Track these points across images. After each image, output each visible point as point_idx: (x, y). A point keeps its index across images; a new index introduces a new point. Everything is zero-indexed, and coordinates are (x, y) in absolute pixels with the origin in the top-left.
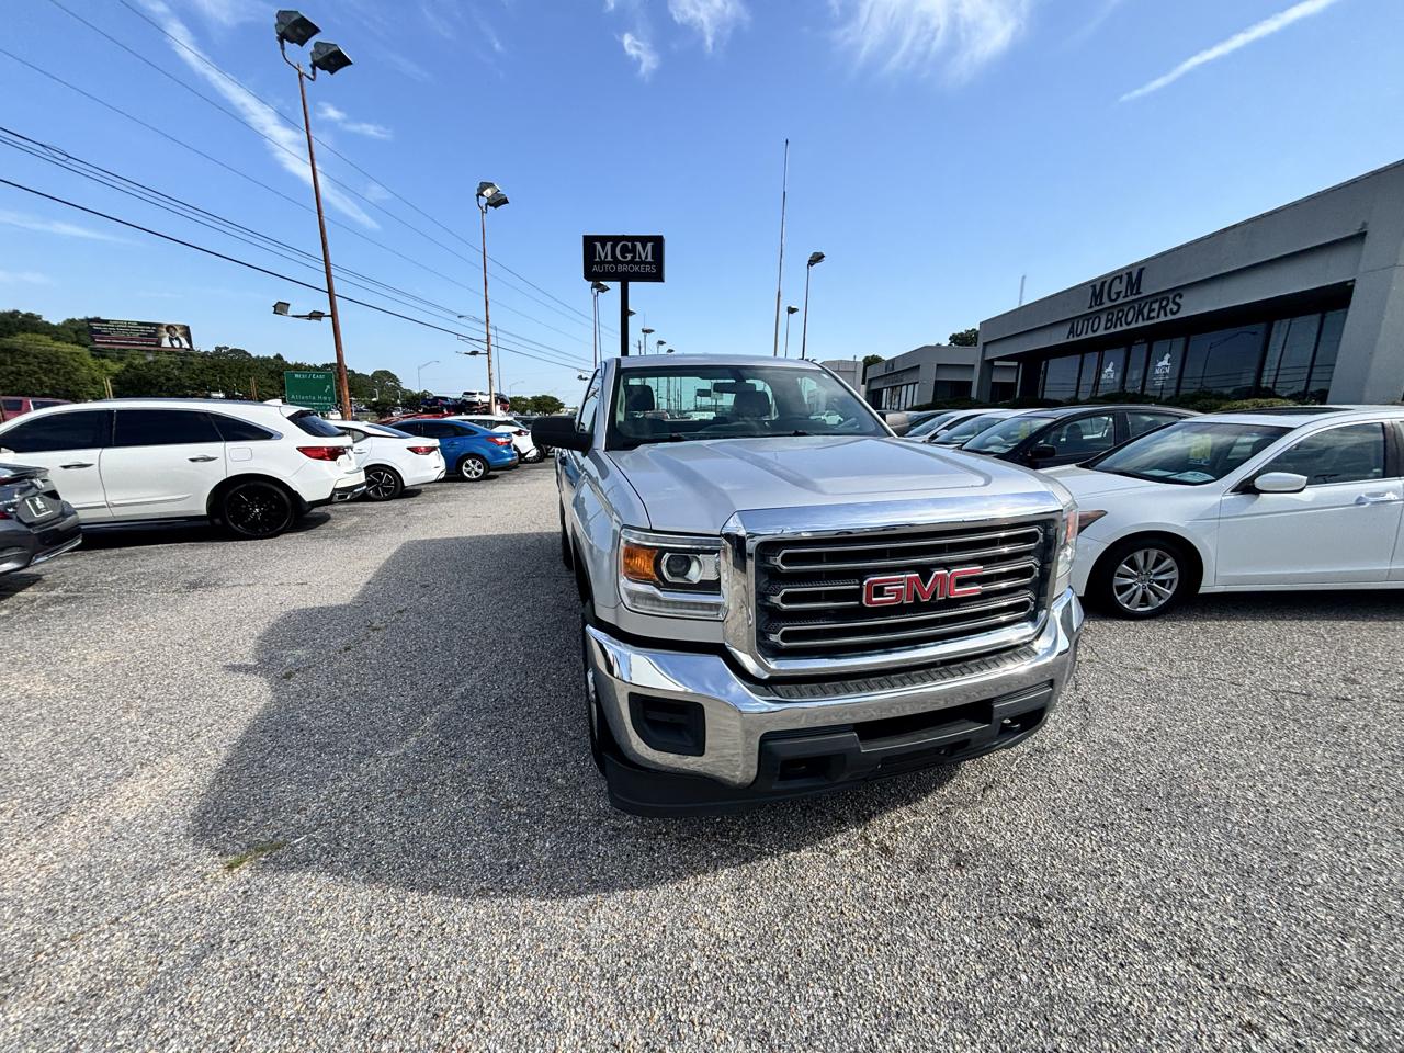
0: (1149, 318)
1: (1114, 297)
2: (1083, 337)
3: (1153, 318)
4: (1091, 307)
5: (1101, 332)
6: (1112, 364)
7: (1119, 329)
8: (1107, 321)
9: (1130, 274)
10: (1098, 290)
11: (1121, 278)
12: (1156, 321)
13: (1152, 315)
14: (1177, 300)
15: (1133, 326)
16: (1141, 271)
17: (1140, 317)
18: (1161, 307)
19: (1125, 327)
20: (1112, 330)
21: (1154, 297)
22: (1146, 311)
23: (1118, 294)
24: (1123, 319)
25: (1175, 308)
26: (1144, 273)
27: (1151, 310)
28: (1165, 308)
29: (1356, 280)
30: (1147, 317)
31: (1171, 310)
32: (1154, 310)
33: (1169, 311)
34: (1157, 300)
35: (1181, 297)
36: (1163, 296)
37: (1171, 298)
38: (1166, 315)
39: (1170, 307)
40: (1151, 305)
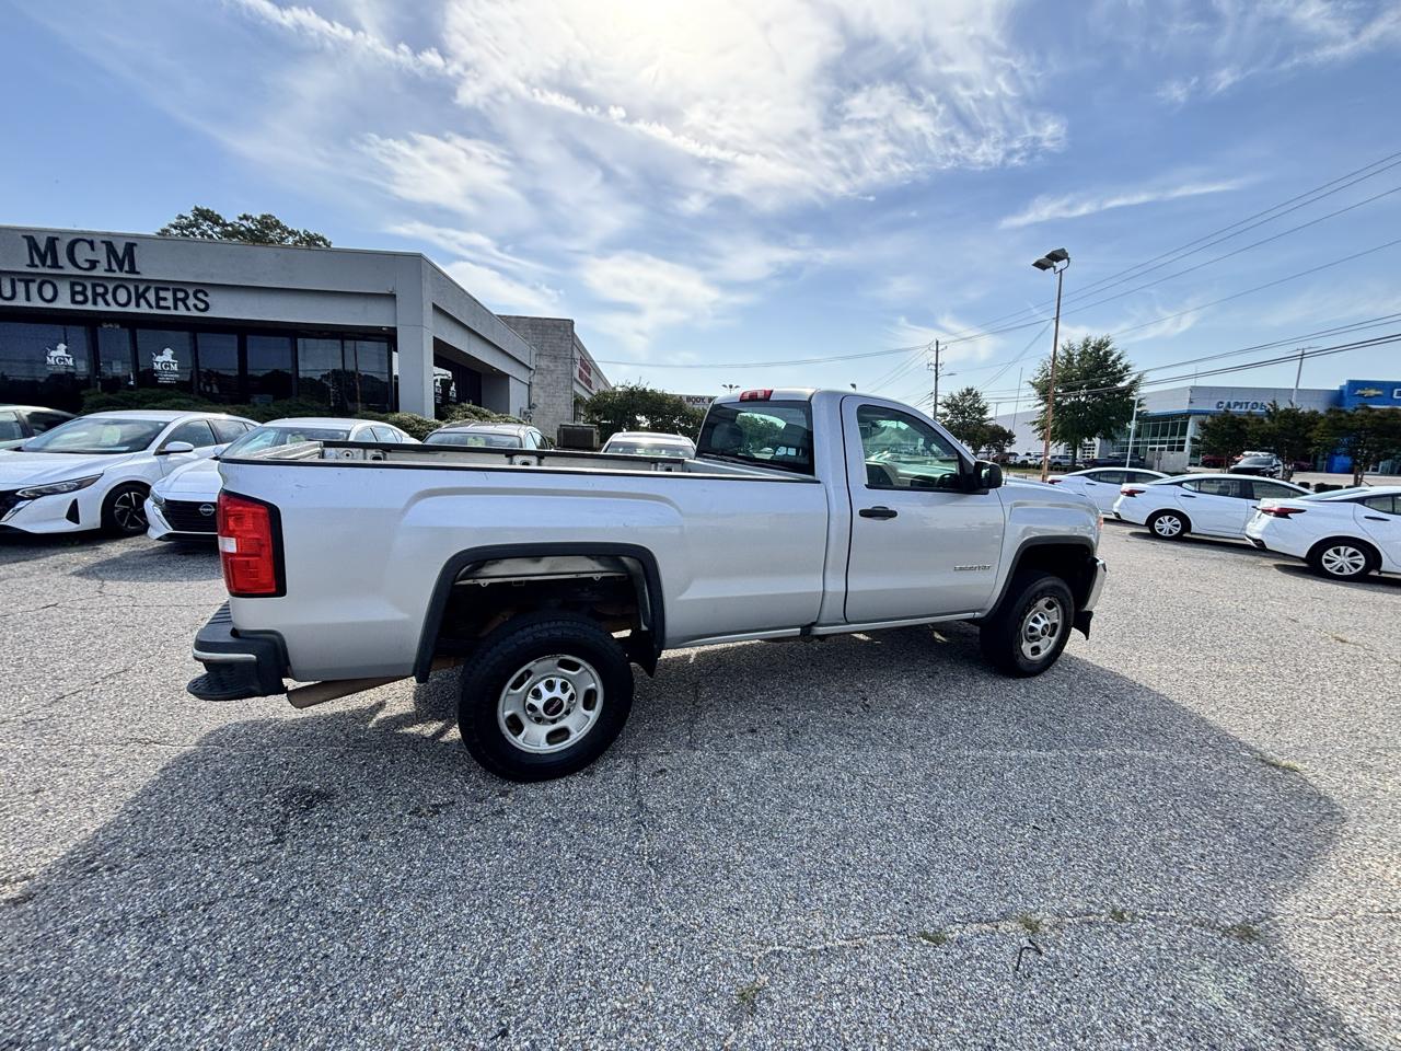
0: (158, 307)
1: (87, 265)
2: (20, 302)
3: (168, 308)
4: (32, 265)
5: (64, 302)
6: (62, 347)
7: (101, 307)
8: (74, 293)
9: (109, 245)
10: (45, 248)
11: (91, 244)
12: (173, 312)
13: (162, 303)
14: (201, 296)
15: (132, 309)
16: (130, 247)
17: (142, 302)
18: (176, 300)
19: (114, 308)
20: (89, 307)
21: (161, 286)
22: (151, 296)
23: (93, 264)
24: (109, 297)
25: (202, 306)
26: (136, 250)
27: (158, 299)
28: (184, 301)
29: (395, 329)
30: (154, 304)
31: (195, 306)
32: (165, 299)
33: (191, 306)
34: (168, 289)
35: (206, 295)
36: (178, 287)
37: (191, 292)
38: (188, 309)
39: (191, 301)
40: (157, 291)
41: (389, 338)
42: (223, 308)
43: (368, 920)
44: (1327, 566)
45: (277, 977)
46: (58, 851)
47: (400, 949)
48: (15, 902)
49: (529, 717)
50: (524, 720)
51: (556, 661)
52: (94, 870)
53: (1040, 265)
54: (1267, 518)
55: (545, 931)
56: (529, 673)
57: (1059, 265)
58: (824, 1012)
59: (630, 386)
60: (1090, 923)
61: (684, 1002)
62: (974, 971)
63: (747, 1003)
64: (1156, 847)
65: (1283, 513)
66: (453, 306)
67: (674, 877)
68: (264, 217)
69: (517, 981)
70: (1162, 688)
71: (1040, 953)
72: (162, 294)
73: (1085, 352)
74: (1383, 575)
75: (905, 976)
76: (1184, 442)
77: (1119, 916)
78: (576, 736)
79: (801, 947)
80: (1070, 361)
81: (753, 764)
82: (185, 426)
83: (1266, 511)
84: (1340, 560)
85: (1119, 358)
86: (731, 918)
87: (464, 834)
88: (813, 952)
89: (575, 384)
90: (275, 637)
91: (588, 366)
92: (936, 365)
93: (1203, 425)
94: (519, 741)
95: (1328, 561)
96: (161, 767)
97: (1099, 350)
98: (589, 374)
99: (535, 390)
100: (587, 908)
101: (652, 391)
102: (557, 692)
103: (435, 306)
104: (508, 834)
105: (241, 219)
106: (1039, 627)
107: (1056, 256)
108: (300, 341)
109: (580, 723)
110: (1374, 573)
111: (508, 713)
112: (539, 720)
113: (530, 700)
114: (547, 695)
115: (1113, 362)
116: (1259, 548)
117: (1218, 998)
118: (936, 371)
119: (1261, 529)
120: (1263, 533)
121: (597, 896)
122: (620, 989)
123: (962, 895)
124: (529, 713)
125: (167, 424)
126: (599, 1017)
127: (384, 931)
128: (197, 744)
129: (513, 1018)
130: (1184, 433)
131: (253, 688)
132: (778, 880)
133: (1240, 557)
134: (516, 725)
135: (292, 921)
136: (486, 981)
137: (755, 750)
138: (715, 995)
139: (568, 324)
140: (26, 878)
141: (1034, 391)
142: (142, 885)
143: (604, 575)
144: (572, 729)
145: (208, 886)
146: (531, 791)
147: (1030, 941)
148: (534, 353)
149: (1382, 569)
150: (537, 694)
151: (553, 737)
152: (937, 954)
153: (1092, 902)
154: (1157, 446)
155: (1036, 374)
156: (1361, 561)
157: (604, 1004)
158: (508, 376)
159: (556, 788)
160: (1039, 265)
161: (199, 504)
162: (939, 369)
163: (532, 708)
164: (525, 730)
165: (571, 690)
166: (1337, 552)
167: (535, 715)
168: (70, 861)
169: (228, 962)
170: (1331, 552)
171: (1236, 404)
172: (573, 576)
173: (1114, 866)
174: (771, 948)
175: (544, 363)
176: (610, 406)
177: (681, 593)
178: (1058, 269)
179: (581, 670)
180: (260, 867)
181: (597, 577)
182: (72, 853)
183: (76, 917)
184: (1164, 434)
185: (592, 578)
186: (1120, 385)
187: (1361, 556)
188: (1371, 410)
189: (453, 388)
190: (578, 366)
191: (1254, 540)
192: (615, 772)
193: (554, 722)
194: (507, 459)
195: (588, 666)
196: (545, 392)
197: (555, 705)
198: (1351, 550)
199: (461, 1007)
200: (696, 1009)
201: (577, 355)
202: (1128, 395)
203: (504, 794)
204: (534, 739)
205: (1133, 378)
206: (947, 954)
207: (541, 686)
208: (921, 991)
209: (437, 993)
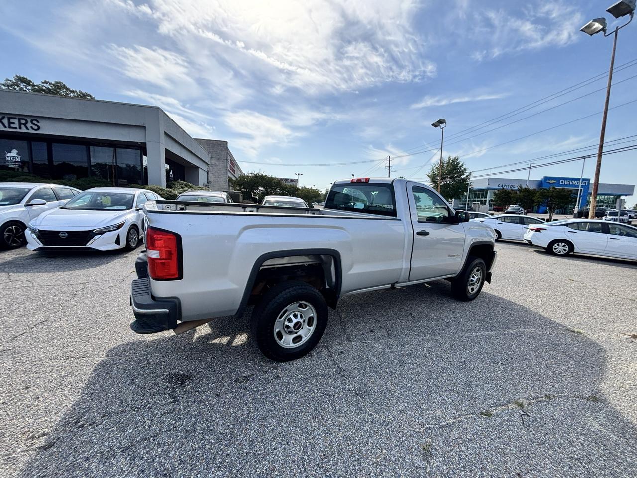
0: (10, 127)
3: (16, 128)
12: (18, 130)
13: (12, 126)
18: (20, 124)
21: (11, 116)
25: (36, 128)
27: (10, 123)
28: (25, 125)
29: (145, 143)
30: (7, 125)
31: (32, 127)
32: (14, 123)
33: (29, 128)
34: (15, 118)
35: (38, 122)
36: (21, 117)
37: (29, 120)
38: (27, 129)
39: (29, 125)
40: (9, 119)
41: (142, 149)
42: (47, 129)
43: (240, 435)
44: (555, 251)
45: (208, 469)
46: (56, 419)
47: (263, 447)
48: (45, 448)
49: (285, 331)
50: (283, 333)
51: (298, 305)
52: (82, 426)
53: (435, 125)
54: (532, 232)
55: (326, 431)
56: (286, 311)
57: (442, 126)
58: (460, 451)
59: (255, 173)
60: (540, 401)
61: (401, 455)
62: (508, 426)
63: (427, 452)
64: (549, 368)
65: (538, 230)
66: (174, 134)
67: (370, 399)
68: (57, 82)
69: (324, 455)
70: (520, 302)
71: (528, 416)
72: (12, 121)
73: (449, 163)
74: (575, 254)
75: (484, 432)
76: (486, 201)
77: (548, 397)
78: (305, 339)
79: (437, 424)
80: (443, 166)
81: (379, 346)
82: (39, 190)
83: (532, 229)
84: (560, 248)
85: (462, 165)
86: (403, 415)
87: (266, 389)
88: (443, 426)
89: (228, 172)
90: (176, 300)
91: (234, 163)
92: (389, 167)
93: (495, 194)
94: (281, 343)
95: (555, 249)
96: (92, 369)
97: (454, 162)
98: (234, 167)
99: (210, 174)
100: (339, 417)
101: (266, 176)
102: (299, 319)
103: (165, 133)
104: (286, 387)
105: (43, 83)
106: (475, 280)
107: (441, 122)
108: (91, 148)
109: (306, 333)
110: (571, 253)
111: (277, 330)
112: (291, 333)
113: (287, 323)
114: (294, 321)
115: (460, 167)
116: (530, 244)
117: (597, 426)
118: (389, 169)
119: (530, 237)
120: (531, 238)
121: (341, 412)
122: (371, 452)
123: (489, 395)
124: (286, 329)
125: (30, 190)
126: (369, 466)
127: (251, 439)
128: (106, 356)
129: (331, 472)
130: (486, 197)
131: (164, 326)
132: (414, 396)
133: (521, 248)
134: (280, 336)
135: (202, 440)
136: (310, 457)
137: (377, 339)
138: (413, 450)
139: (225, 143)
140: (44, 435)
141: (429, 179)
142: (112, 431)
143: (309, 263)
144: (303, 336)
145: (150, 427)
146: (288, 366)
147: (523, 412)
148: (209, 157)
149: (574, 251)
150: (290, 320)
151: (295, 340)
152: (491, 421)
153: (537, 393)
154: (476, 202)
155: (430, 171)
156: (567, 248)
157: (368, 460)
158: (198, 167)
159: (298, 363)
160: (433, 125)
161: (59, 232)
162: (390, 168)
163: (288, 327)
164: (284, 337)
165: (303, 318)
166: (558, 245)
167: (289, 330)
168: (65, 423)
169: (180, 464)
170: (556, 245)
171: (505, 185)
172: (296, 264)
173: (537, 377)
174: (425, 426)
175: (213, 162)
176: (246, 183)
177: (349, 271)
178: (442, 128)
179: (308, 307)
180: (172, 415)
181: (306, 264)
182: (65, 418)
183: (84, 452)
184: (479, 197)
185: (304, 265)
186: (463, 177)
187: (567, 247)
188: (556, 189)
189: (171, 173)
190: (230, 163)
191: (528, 241)
192: (321, 354)
193: (296, 333)
194: (243, 209)
195: (310, 306)
196: (214, 175)
197: (298, 325)
198: (563, 244)
199: (305, 470)
200: (408, 457)
201: (229, 158)
202: (466, 181)
203: (276, 368)
204: (287, 342)
205: (468, 174)
206: (495, 421)
207: (291, 316)
208: (492, 437)
209: (290, 465)
